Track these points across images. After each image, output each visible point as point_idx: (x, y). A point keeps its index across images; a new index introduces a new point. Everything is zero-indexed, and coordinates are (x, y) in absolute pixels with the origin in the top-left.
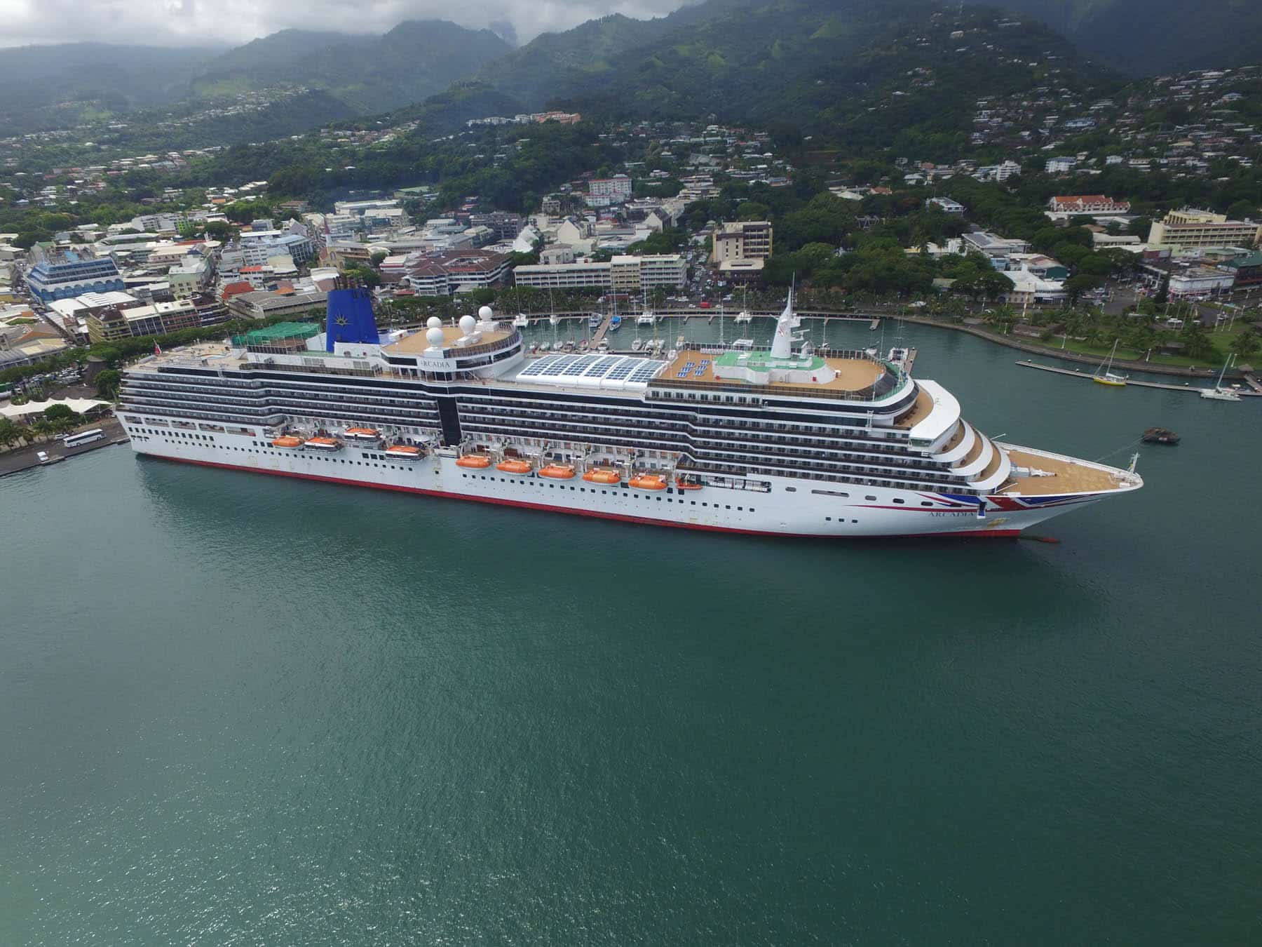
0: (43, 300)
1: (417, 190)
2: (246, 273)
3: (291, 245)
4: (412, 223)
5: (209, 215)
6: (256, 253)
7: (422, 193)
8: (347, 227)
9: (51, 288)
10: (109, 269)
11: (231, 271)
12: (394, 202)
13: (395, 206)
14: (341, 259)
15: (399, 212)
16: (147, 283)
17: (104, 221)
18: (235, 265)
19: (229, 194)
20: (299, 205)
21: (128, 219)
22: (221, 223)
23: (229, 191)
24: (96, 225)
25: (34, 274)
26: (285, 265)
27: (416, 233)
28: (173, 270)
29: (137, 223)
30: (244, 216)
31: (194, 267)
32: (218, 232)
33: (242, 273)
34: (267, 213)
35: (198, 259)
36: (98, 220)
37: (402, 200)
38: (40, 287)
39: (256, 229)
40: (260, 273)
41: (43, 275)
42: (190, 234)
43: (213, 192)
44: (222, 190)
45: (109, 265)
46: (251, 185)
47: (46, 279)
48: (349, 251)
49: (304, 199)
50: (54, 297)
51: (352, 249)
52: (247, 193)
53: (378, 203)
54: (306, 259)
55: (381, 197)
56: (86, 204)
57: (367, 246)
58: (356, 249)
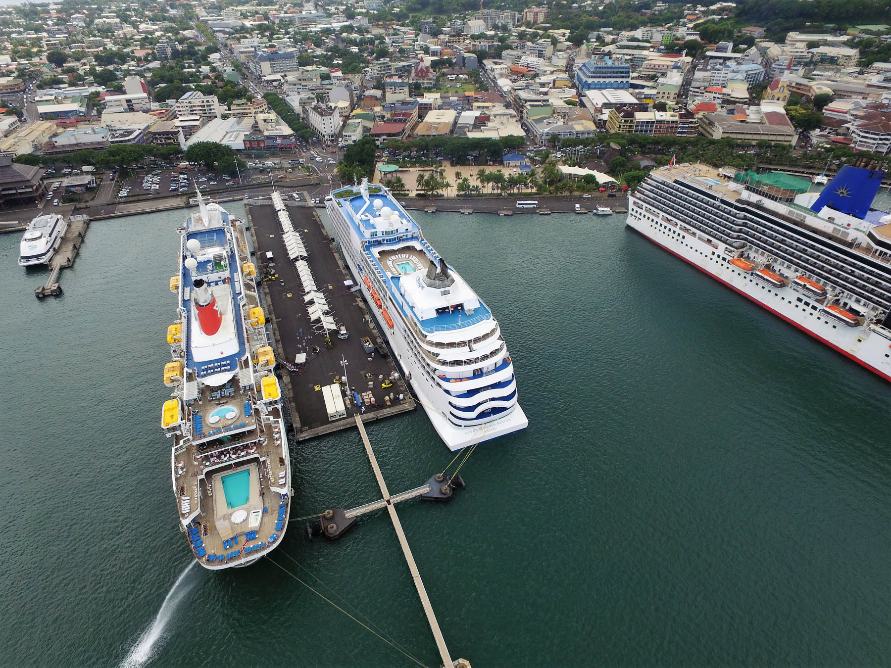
1: (874, 28)
2: (710, 92)
3: (749, 73)
4: (859, 64)
5: (685, 33)
6: (720, 75)
7: (878, 34)
8: (796, 62)
9: (590, 81)
10: (626, 73)
11: (699, 88)
12: (845, 38)
13: (845, 44)
14: (787, 93)
15: (853, 52)
16: (643, 87)
17: (619, 27)
18: (703, 84)
19: (700, 11)
20: (756, 31)
21: (634, 28)
22: (695, 41)
23: (700, 8)
24: (611, 29)
26: (740, 91)
27: (861, 76)
28: (661, 80)
29: (638, 33)
30: (710, 35)
31: (675, 79)
32: (692, 49)
33: (706, 92)
34: (729, 37)
35: (679, 74)
36: (614, 25)
37: (854, 37)
39: (719, 50)
40: (719, 94)
41: (590, 71)
42: (672, 49)
43: (689, 9)
44: (695, 7)
45: (626, 70)
46: (718, 5)
48: (794, 84)
49: (762, 27)
51: (797, 84)
52: (714, 12)
53: (830, 38)
54: (758, 91)
55: (833, 32)
57: (813, 84)
58: (800, 84)
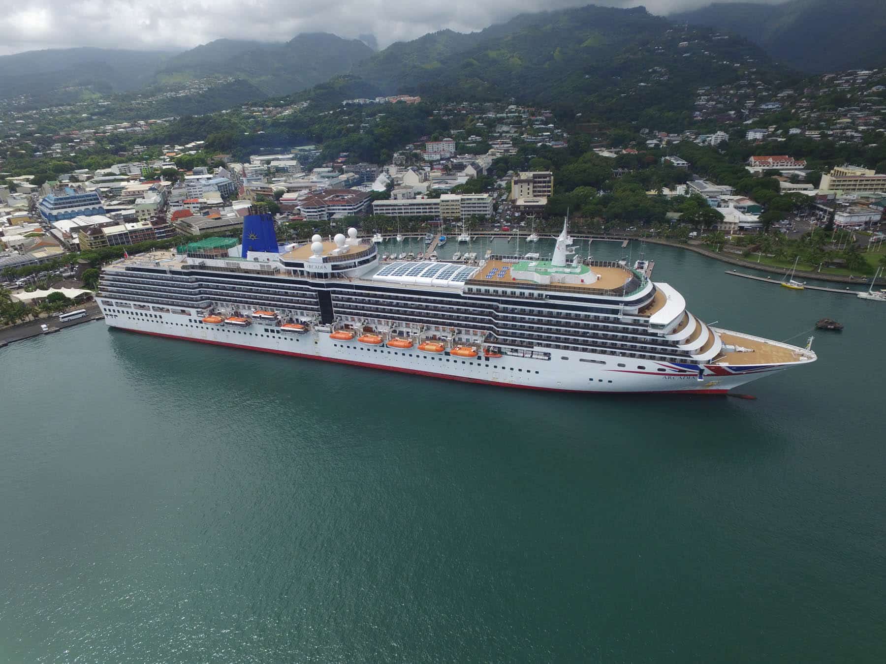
0: (50, 220)
1: (307, 148)
2: (188, 204)
3: (219, 185)
4: (303, 170)
5: (163, 164)
6: (195, 190)
7: (310, 150)
8: (257, 172)
9: (55, 212)
10: (95, 199)
11: (178, 202)
12: (291, 156)
13: (292, 159)
14: (254, 194)
15: (294, 163)
16: (120, 210)
17: (92, 167)
18: (180, 198)
19: (179, 149)
20: (225, 158)
21: (109, 166)
22: (171, 169)
23: (178, 147)
24: (87, 170)
25: (44, 203)
26: (215, 198)
27: (306, 177)
28: (138, 201)
29: (115, 169)
30: (187, 165)
31: (153, 199)
32: (170, 175)
33: (185, 204)
34: (203, 163)
35: (155, 194)
36: (88, 166)
37: (296, 154)
38: (47, 211)
39: (196, 173)
40: (197, 203)
41: (51, 204)
42: (151, 177)
43: (167, 148)
44: (173, 147)
45: (95, 197)
46: (193, 144)
47: (52, 206)
48: (259, 189)
49: (229, 154)
50: (57, 218)
51: (261, 188)
52: (190, 149)
53: (280, 157)
54: (229, 194)
55: (282, 153)
56: (81, 156)
57: (272, 186)
58: (264, 188)
